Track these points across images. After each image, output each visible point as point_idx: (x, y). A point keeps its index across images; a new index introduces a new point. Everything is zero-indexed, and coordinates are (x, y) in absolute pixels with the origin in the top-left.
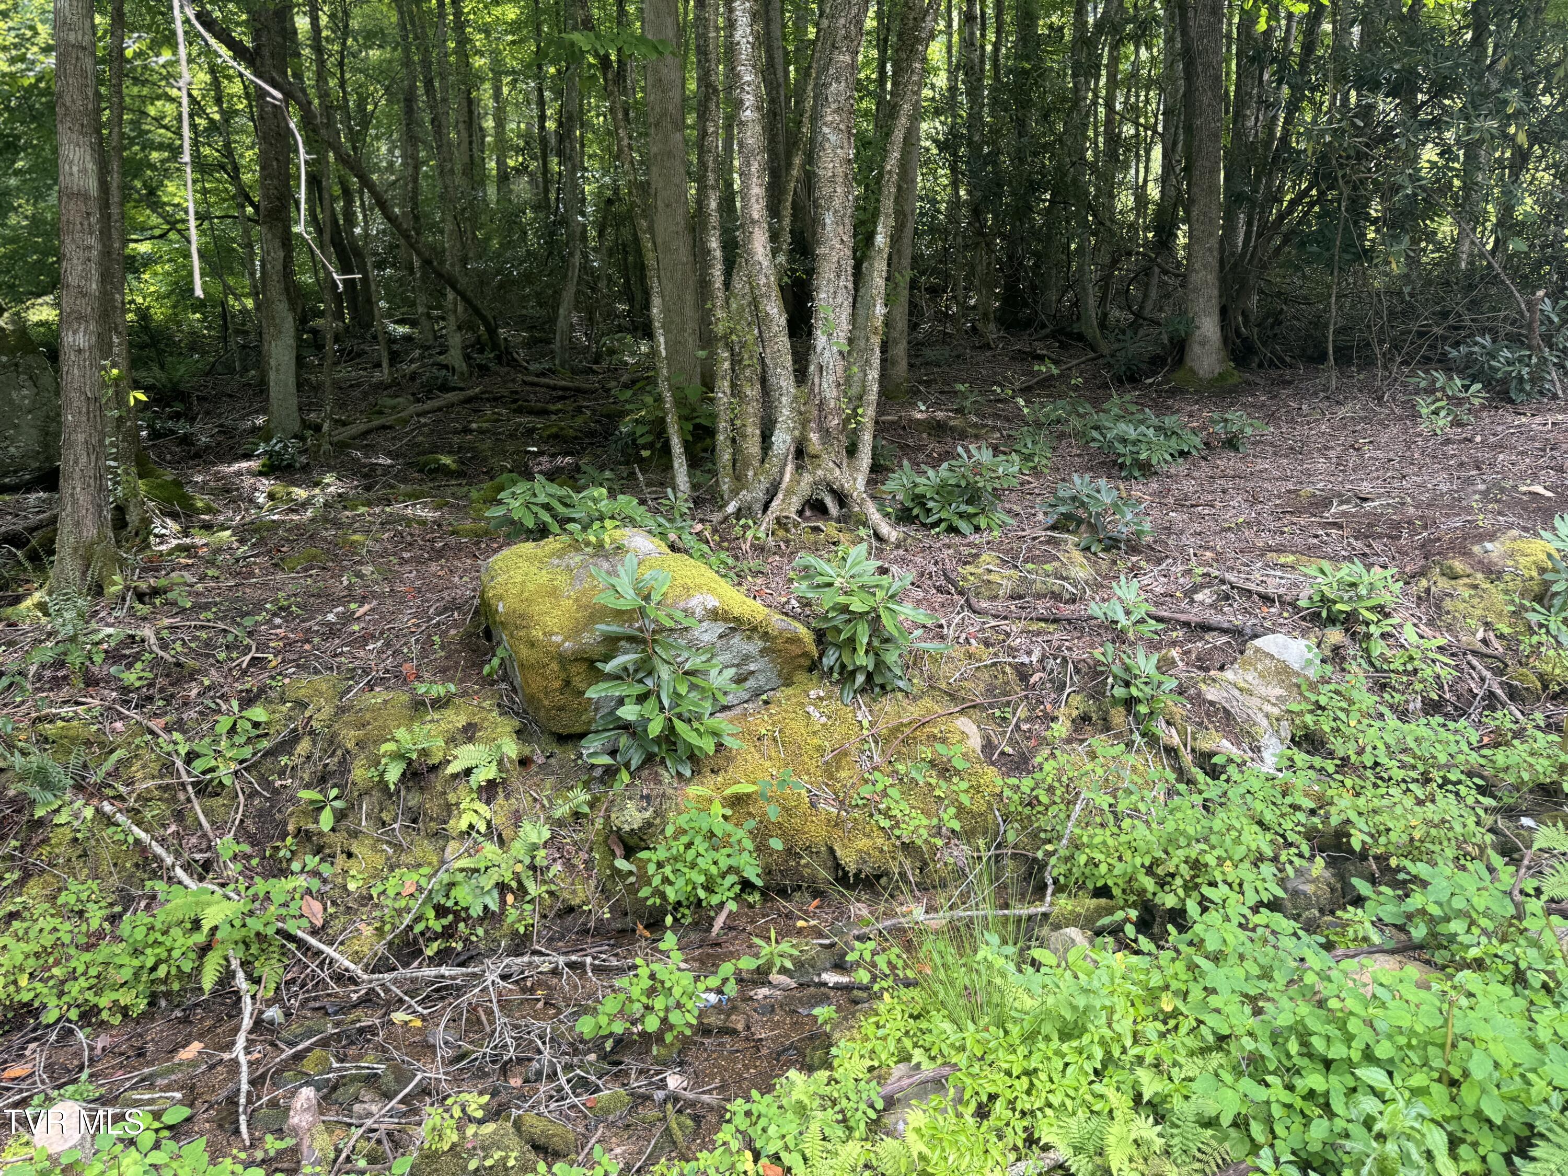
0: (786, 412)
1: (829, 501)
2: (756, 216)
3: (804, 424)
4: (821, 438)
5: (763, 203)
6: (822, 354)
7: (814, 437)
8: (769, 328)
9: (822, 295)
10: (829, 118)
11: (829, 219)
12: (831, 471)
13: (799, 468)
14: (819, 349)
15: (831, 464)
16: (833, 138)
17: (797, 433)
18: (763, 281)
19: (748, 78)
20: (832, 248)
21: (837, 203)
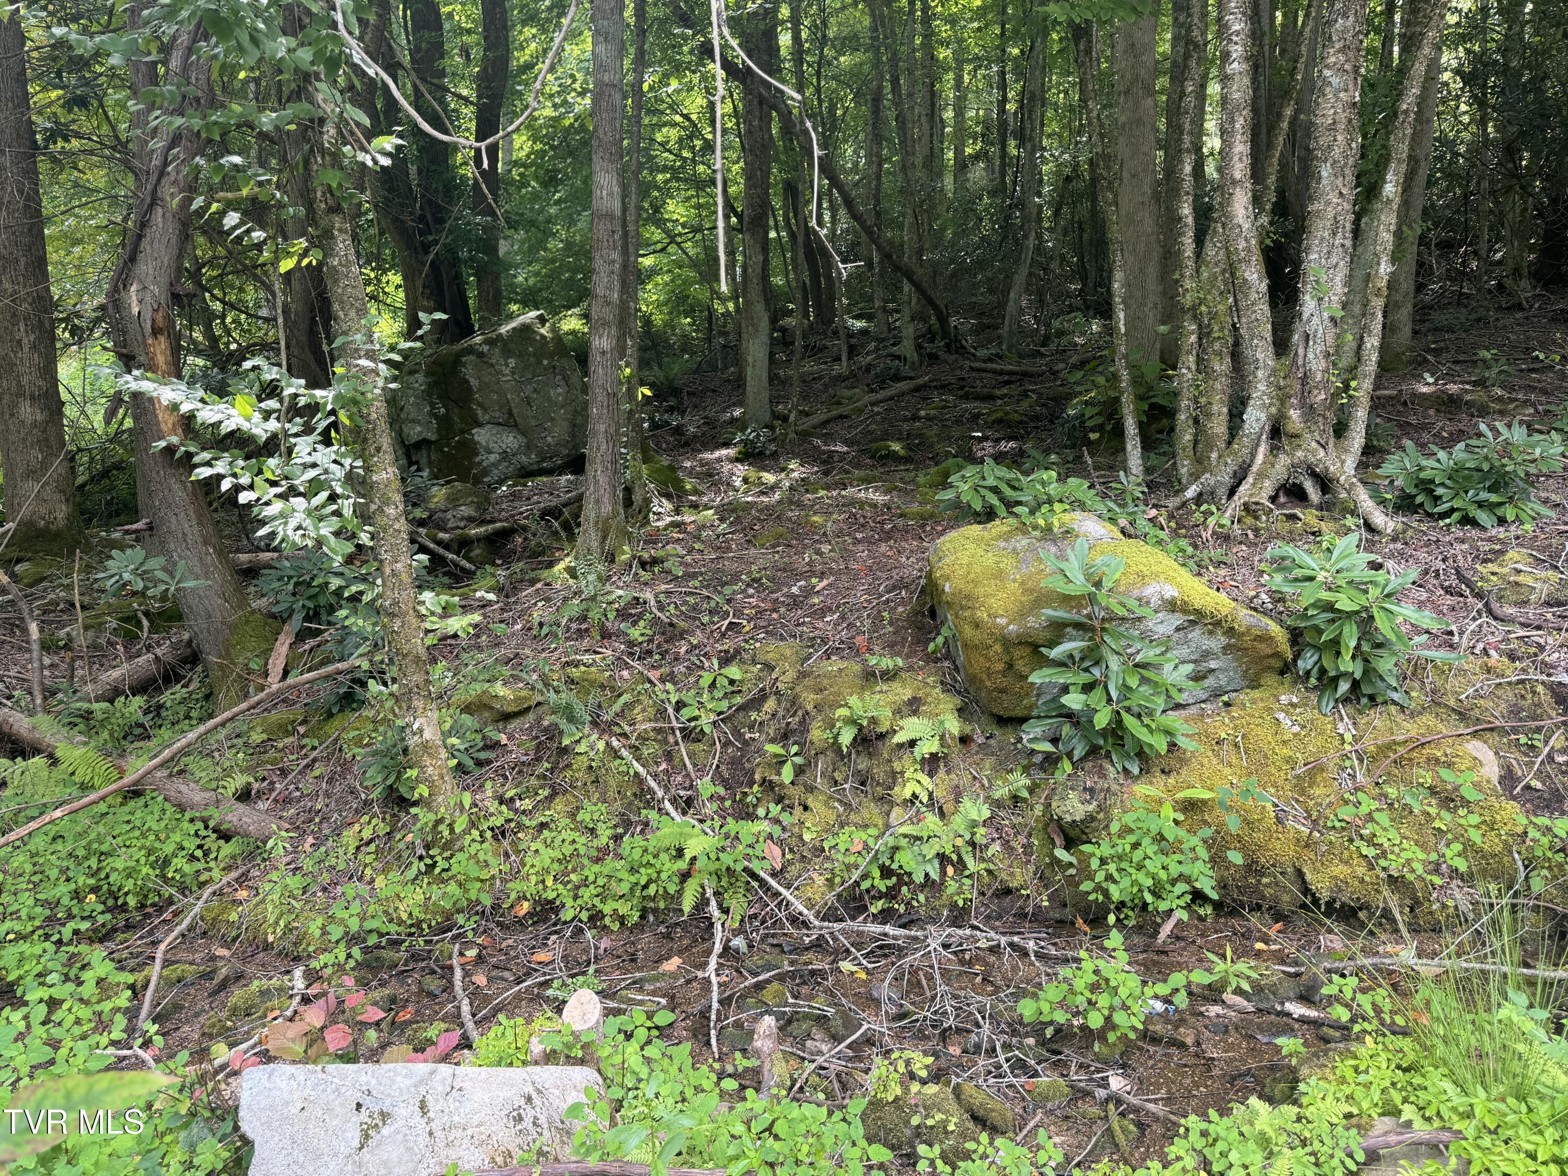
0: (1262, 387)
1: (1309, 486)
2: (1238, 175)
3: (1283, 400)
4: (1303, 415)
5: (1247, 161)
6: (1309, 321)
7: (1294, 414)
8: (1246, 296)
9: (1313, 256)
10: (1332, 60)
11: (1325, 172)
12: (1314, 452)
13: (1274, 450)
14: (1305, 317)
15: (1314, 444)
16: (1335, 81)
17: (1273, 410)
18: (1242, 244)
19: (1236, 27)
20: (1328, 203)
21: (1336, 152)
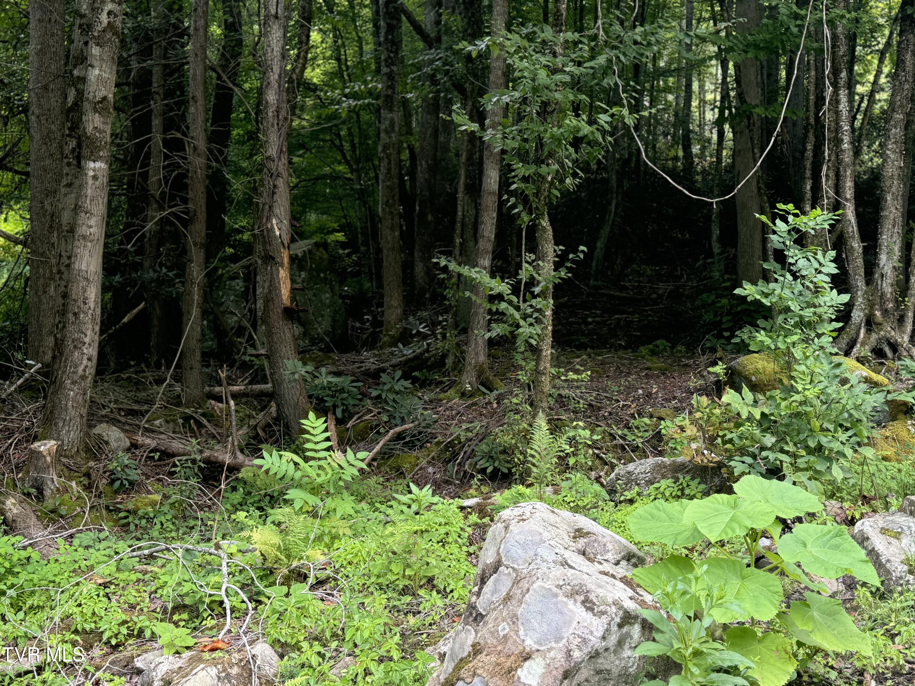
0: (860, 300)
1: (887, 350)
2: (848, 196)
3: (872, 306)
4: (882, 314)
5: (853, 190)
6: (883, 268)
7: (878, 313)
8: (852, 254)
9: (884, 237)
10: (890, 147)
11: (889, 197)
12: (889, 332)
13: (869, 331)
14: (881, 266)
15: (889, 328)
16: (892, 156)
17: (867, 311)
18: (850, 230)
19: (846, 128)
20: (891, 212)
21: (894, 189)
